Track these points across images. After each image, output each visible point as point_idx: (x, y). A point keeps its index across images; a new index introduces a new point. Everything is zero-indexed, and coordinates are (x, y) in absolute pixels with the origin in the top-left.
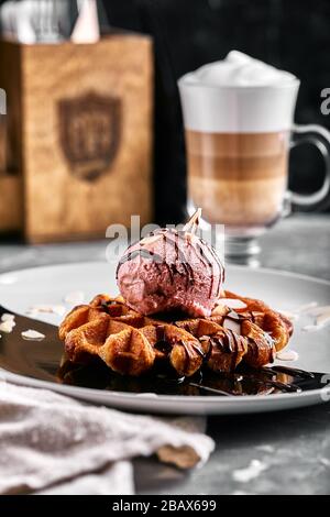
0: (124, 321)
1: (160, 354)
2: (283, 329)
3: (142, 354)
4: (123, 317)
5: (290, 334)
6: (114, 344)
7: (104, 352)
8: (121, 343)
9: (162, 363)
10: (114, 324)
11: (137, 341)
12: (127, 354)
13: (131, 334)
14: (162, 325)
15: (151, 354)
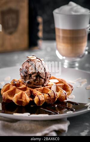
0: (20, 89)
1: (31, 99)
2: (70, 89)
3: (25, 100)
4: (20, 87)
5: (72, 90)
6: (17, 97)
7: (14, 99)
8: (19, 96)
9: (32, 102)
10: (17, 90)
11: (24, 96)
12: (21, 100)
13: (22, 93)
14: (32, 90)
15: (28, 99)
